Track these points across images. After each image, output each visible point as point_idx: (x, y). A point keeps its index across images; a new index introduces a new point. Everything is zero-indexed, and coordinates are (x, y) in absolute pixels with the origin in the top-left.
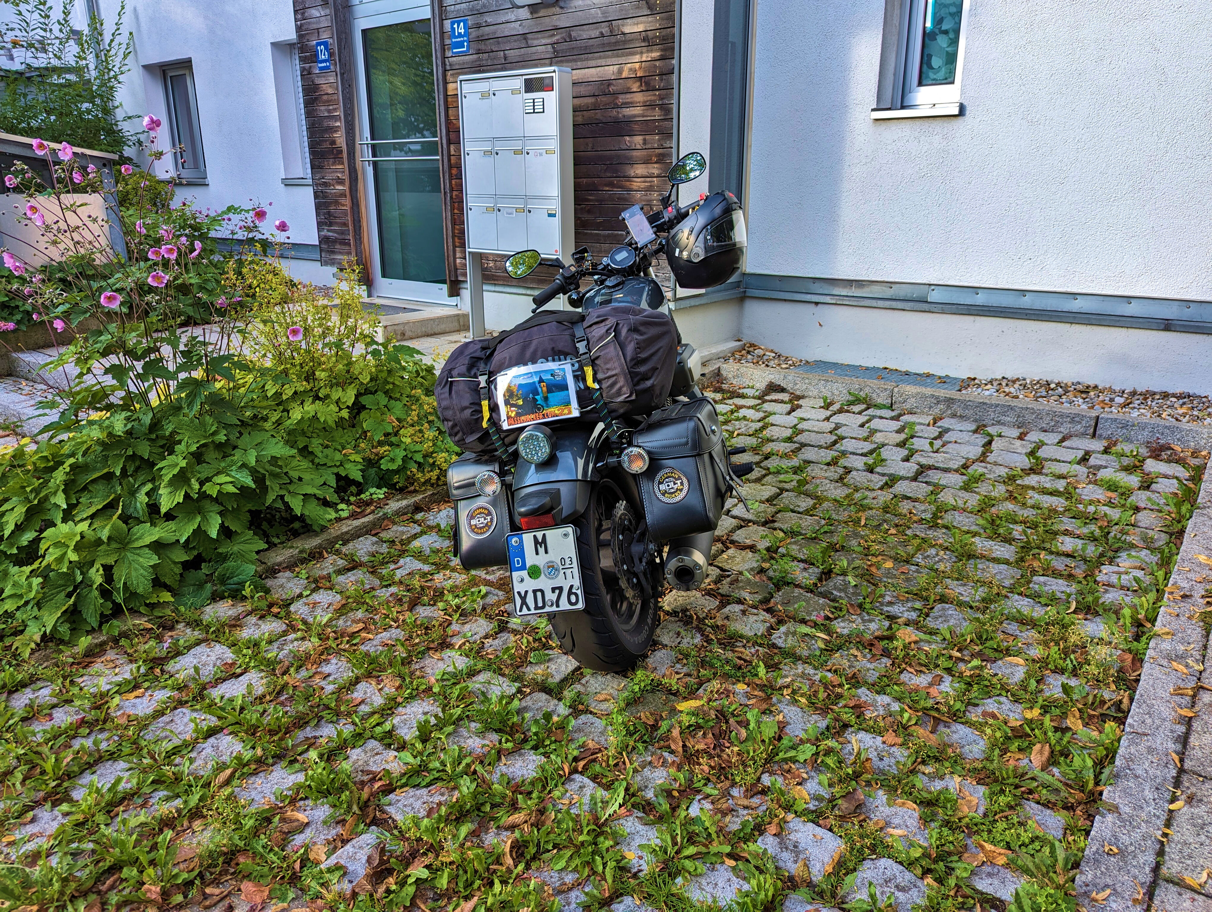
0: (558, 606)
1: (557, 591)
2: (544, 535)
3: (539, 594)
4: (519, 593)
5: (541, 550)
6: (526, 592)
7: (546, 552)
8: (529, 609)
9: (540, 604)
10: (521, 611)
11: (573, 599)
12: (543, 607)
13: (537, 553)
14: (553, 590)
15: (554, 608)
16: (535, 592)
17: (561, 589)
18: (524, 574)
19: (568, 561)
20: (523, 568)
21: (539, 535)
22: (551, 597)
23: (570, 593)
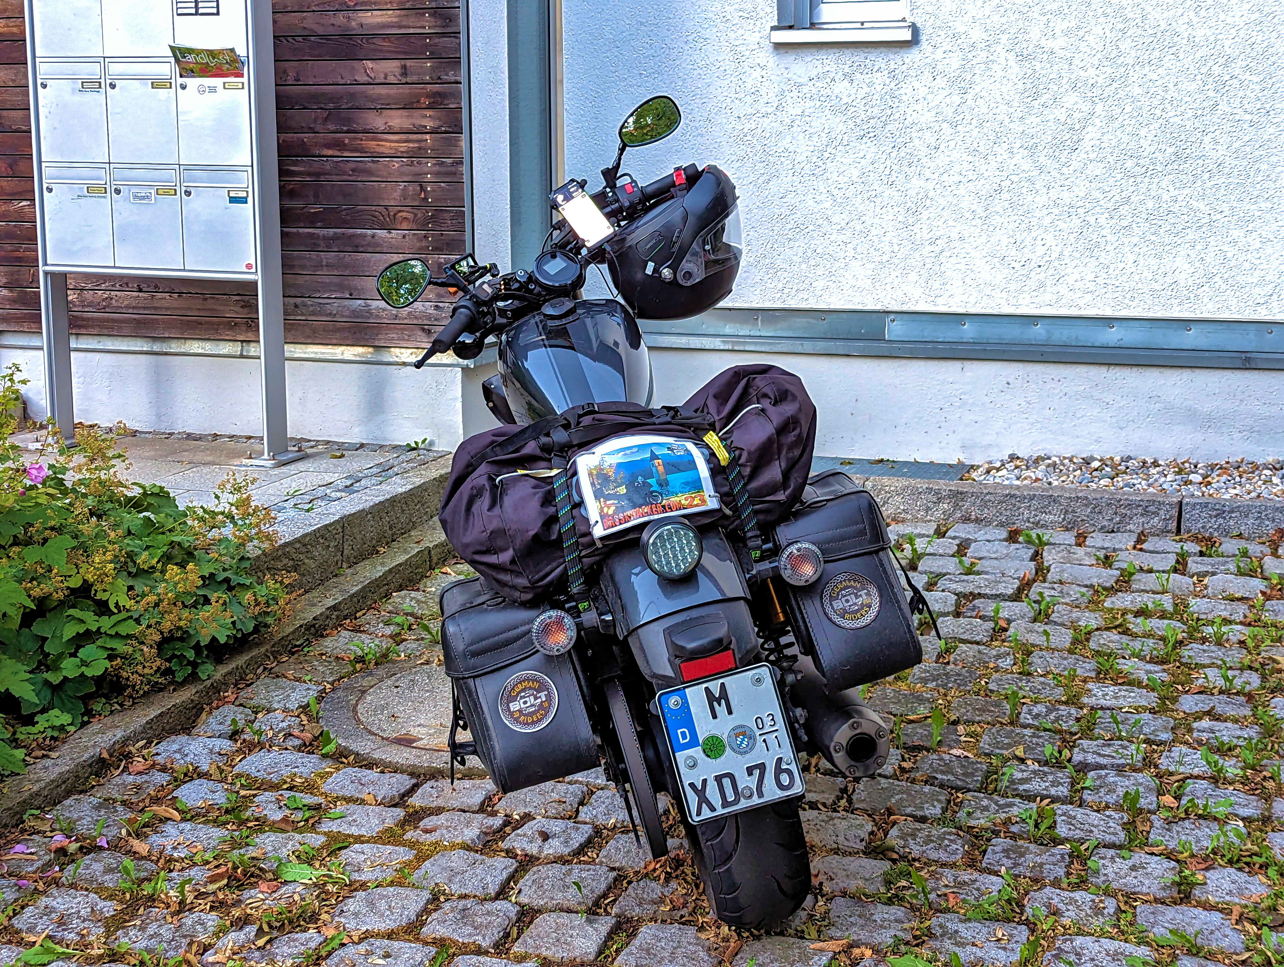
0: (761, 794)
1: (757, 772)
2: (723, 684)
3: (726, 782)
4: (692, 785)
5: (721, 710)
6: (705, 781)
7: (730, 712)
8: (713, 809)
9: (731, 798)
10: (699, 814)
11: (785, 779)
12: (736, 801)
13: (715, 716)
14: (750, 771)
15: (756, 801)
16: (719, 779)
17: (762, 767)
18: (696, 752)
19: (768, 721)
20: (694, 743)
21: (715, 686)
22: (746, 782)
23: (779, 771)
